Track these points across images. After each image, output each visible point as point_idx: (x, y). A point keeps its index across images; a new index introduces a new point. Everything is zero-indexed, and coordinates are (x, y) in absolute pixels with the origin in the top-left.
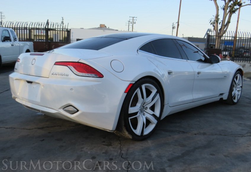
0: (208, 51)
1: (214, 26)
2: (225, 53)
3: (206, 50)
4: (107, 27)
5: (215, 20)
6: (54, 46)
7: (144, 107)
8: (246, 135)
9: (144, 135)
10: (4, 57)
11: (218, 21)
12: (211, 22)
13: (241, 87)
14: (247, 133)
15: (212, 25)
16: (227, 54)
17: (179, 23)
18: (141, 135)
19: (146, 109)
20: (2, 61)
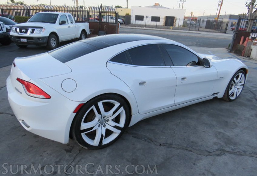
0: (236, 34)
1: (249, 8)
2: (254, 36)
3: (235, 33)
4: (160, 6)
5: (251, 3)
6: (105, 26)
7: (105, 119)
8: (214, 153)
9: (103, 144)
10: (62, 36)
11: (254, 3)
12: (247, 4)
13: (243, 85)
14: (217, 150)
15: (247, 7)
16: (255, 36)
17: (223, 2)
18: (99, 145)
19: (107, 121)
20: (60, 40)
